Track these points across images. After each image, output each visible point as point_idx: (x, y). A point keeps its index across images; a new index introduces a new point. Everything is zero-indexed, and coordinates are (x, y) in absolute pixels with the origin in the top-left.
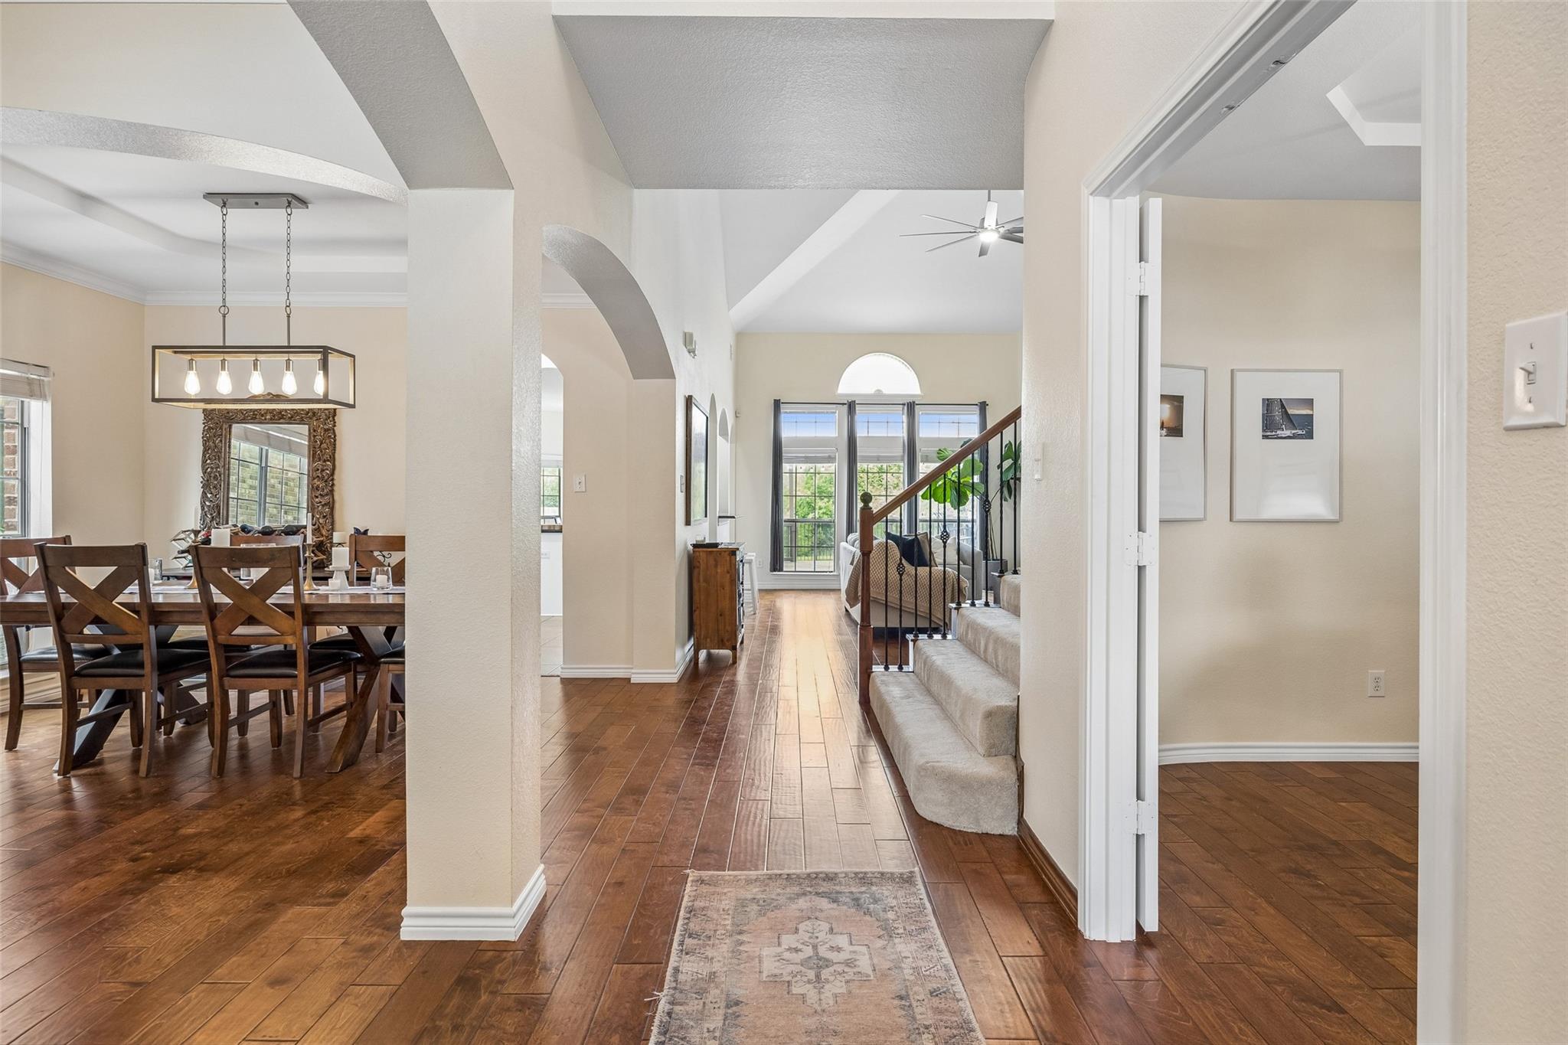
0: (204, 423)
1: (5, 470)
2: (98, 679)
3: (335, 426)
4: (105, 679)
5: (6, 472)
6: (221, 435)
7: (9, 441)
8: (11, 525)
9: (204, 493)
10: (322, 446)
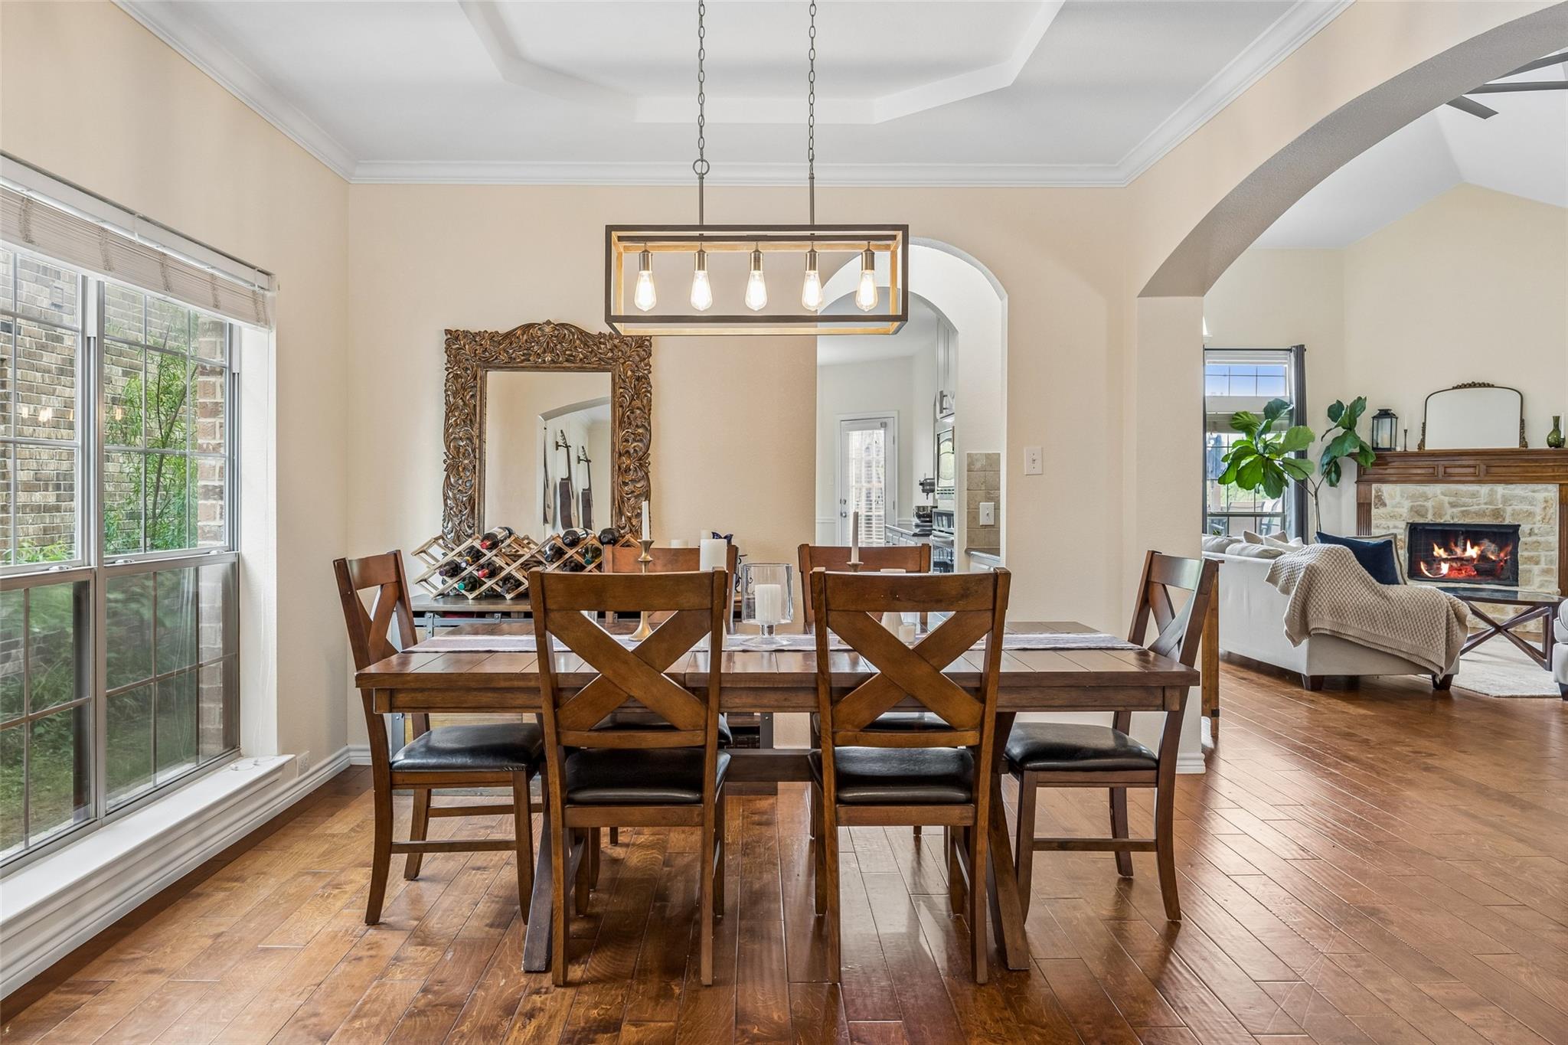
0: (447, 369)
1: (200, 441)
2: (615, 809)
3: (650, 372)
4: (626, 809)
5: (201, 446)
6: (476, 387)
7: (205, 395)
8: (209, 532)
9: (448, 477)
10: (634, 403)
